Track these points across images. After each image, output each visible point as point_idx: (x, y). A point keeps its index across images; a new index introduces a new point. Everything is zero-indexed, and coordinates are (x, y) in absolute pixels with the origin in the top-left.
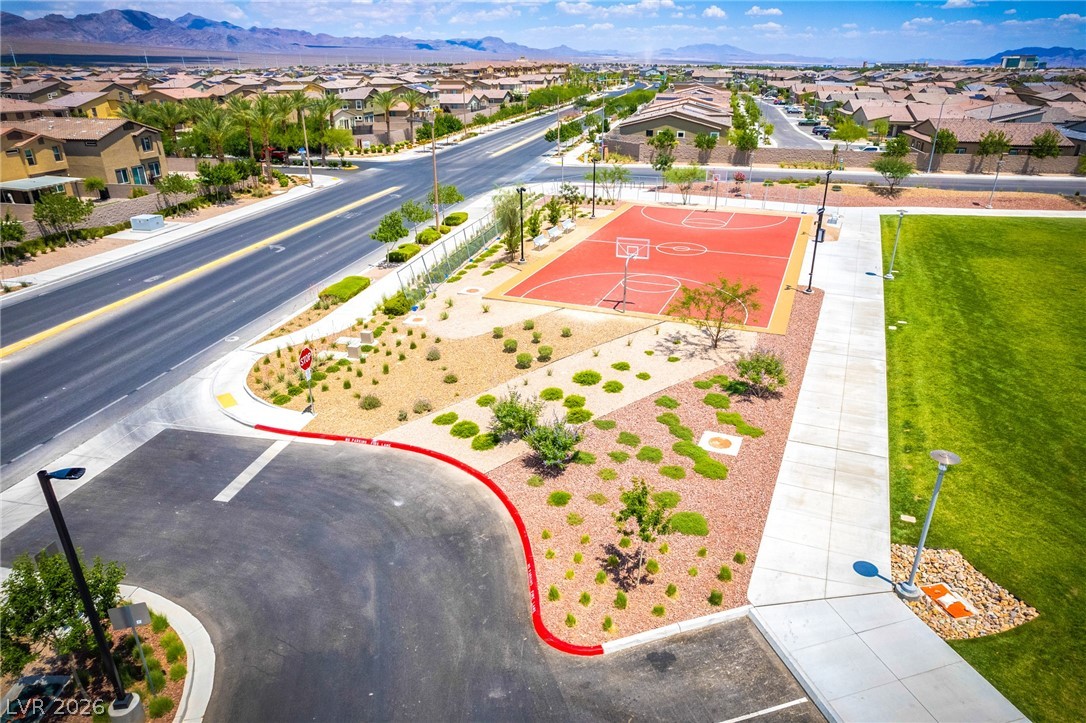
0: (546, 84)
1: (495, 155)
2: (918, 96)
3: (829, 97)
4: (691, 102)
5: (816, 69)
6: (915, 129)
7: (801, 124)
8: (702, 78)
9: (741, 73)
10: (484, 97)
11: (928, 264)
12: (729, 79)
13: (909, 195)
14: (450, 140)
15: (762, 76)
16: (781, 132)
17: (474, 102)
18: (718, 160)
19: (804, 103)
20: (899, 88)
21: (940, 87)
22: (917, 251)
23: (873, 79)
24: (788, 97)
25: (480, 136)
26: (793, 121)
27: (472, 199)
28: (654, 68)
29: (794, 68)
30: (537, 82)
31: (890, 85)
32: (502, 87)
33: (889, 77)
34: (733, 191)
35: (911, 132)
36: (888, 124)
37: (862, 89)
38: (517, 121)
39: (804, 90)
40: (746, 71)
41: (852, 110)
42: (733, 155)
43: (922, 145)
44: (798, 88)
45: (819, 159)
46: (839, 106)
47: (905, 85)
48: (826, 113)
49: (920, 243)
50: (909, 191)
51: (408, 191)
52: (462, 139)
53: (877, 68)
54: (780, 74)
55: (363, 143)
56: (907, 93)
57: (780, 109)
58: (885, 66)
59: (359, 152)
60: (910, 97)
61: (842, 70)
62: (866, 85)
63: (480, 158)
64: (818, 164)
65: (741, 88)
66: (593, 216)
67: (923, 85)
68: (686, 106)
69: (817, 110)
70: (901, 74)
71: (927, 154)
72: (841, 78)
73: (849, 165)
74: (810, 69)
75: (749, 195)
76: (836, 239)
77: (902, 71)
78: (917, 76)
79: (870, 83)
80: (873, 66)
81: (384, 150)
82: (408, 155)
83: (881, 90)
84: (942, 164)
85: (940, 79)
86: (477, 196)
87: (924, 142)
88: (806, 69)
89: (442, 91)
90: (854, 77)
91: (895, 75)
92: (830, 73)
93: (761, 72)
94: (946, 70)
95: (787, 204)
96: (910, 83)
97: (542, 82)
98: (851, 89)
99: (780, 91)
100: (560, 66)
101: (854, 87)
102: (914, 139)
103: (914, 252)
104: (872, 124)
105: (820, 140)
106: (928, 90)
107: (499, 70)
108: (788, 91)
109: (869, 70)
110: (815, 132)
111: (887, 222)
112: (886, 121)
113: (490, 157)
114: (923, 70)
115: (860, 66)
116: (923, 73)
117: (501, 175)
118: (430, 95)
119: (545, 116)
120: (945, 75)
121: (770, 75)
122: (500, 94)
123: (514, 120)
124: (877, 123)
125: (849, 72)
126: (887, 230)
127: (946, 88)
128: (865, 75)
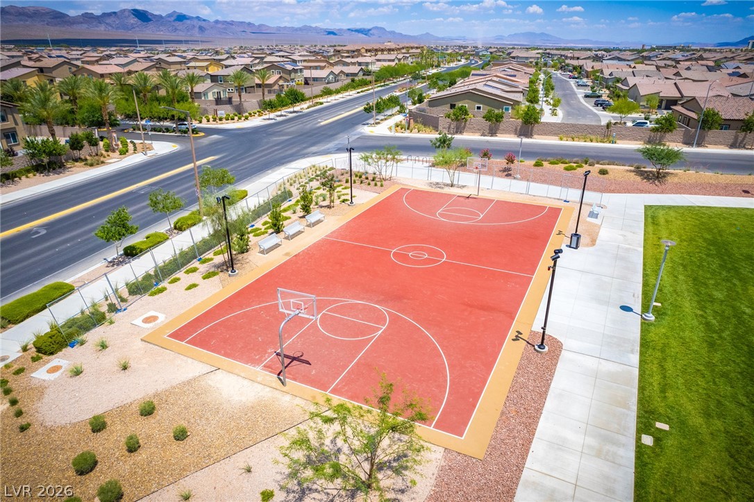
0: (397, 61)
1: (322, 124)
2: (685, 74)
3: (611, 74)
4: (495, 79)
5: (606, 50)
6: (682, 105)
7: (587, 96)
8: (518, 57)
9: (549, 54)
10: (342, 72)
11: (698, 294)
12: (538, 58)
13: (676, 180)
14: (297, 109)
15: (564, 56)
16: (569, 104)
17: (331, 77)
18: (506, 132)
19: (592, 77)
20: (669, 66)
21: (702, 65)
22: (685, 267)
23: (649, 58)
24: (580, 73)
25: (325, 105)
26: (580, 93)
27: (270, 171)
28: (487, 49)
29: (590, 50)
30: (390, 60)
31: (662, 63)
32: (360, 64)
33: (661, 57)
34: (505, 170)
35: (678, 108)
36: (658, 99)
37: (640, 67)
38: (362, 92)
39: (593, 68)
40: (552, 52)
41: (628, 86)
42: (519, 127)
43: (688, 121)
44: (589, 66)
45: (593, 133)
46: (618, 81)
47: (674, 63)
48: (608, 88)
49: (688, 253)
50: (676, 175)
51: (225, 160)
52: (308, 108)
53: (653, 49)
54: (577, 54)
55: (218, 112)
56: (675, 71)
57: (572, 82)
58: (659, 48)
59: (215, 120)
60: (677, 74)
61: (625, 51)
62: (642, 63)
63: (309, 126)
64: (593, 137)
65: (545, 65)
66: (352, 202)
67: (688, 63)
68: (489, 83)
69: (601, 84)
70: (670, 55)
71: (694, 130)
72: (623, 57)
73: (621, 139)
74: (601, 50)
75: (518, 176)
76: (593, 242)
77: (671, 52)
78: (683, 56)
79: (645, 62)
80: (650, 47)
81: (236, 118)
82: (256, 122)
83: (653, 68)
84: (706, 139)
85: (701, 58)
86: (276, 168)
87: (690, 118)
88: (599, 50)
89: (306, 68)
90: (634, 57)
91: (666, 55)
92: (616, 54)
93: (563, 53)
94: (705, 51)
95: (552, 187)
96: (678, 62)
97: (393, 60)
98: (630, 66)
99: (575, 68)
100: (417, 48)
101: (633, 65)
102: (681, 114)
103: (681, 268)
104: (645, 98)
105: (598, 111)
106: (692, 68)
107: (370, 51)
108: (581, 68)
109: (646, 51)
110: (596, 104)
111: (652, 216)
112: (656, 96)
113: (318, 125)
114: (688, 51)
115: (640, 47)
116: (688, 54)
117: (313, 144)
118: (295, 71)
119: (388, 87)
120: (705, 55)
121: (569, 55)
122: (355, 69)
123: (360, 90)
124: (649, 98)
125: (631, 53)
126: (651, 228)
127: (707, 66)
128: (642, 55)
